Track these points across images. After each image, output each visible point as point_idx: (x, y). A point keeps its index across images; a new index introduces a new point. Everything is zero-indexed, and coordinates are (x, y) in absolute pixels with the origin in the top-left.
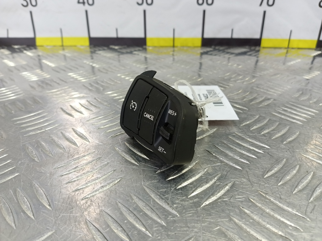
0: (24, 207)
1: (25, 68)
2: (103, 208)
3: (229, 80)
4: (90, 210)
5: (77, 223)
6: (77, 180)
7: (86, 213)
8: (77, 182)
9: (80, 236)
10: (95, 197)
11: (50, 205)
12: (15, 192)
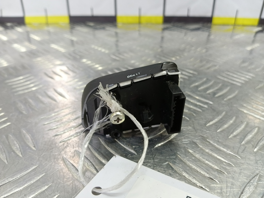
0: (14, 148)
2: (77, 149)
4: (67, 150)
5: (56, 160)
6: (57, 128)
7: (63, 152)
8: (57, 130)
9: (57, 170)
10: (71, 141)
11: (34, 147)
12: (7, 137)
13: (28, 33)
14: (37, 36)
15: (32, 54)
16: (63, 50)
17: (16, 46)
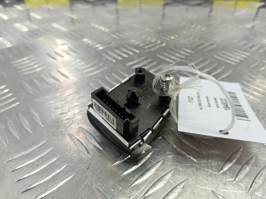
0: (25, 126)
1: (16, 21)
2: (81, 125)
3: (183, 28)
4: (72, 126)
5: (63, 135)
6: (62, 107)
7: (69, 129)
8: (62, 108)
9: (65, 144)
10: (75, 118)
11: (43, 124)
12: (17, 116)
13: (28, 11)
14: (37, 14)
15: (33, 33)
16: (64, 29)
17: (17, 25)
